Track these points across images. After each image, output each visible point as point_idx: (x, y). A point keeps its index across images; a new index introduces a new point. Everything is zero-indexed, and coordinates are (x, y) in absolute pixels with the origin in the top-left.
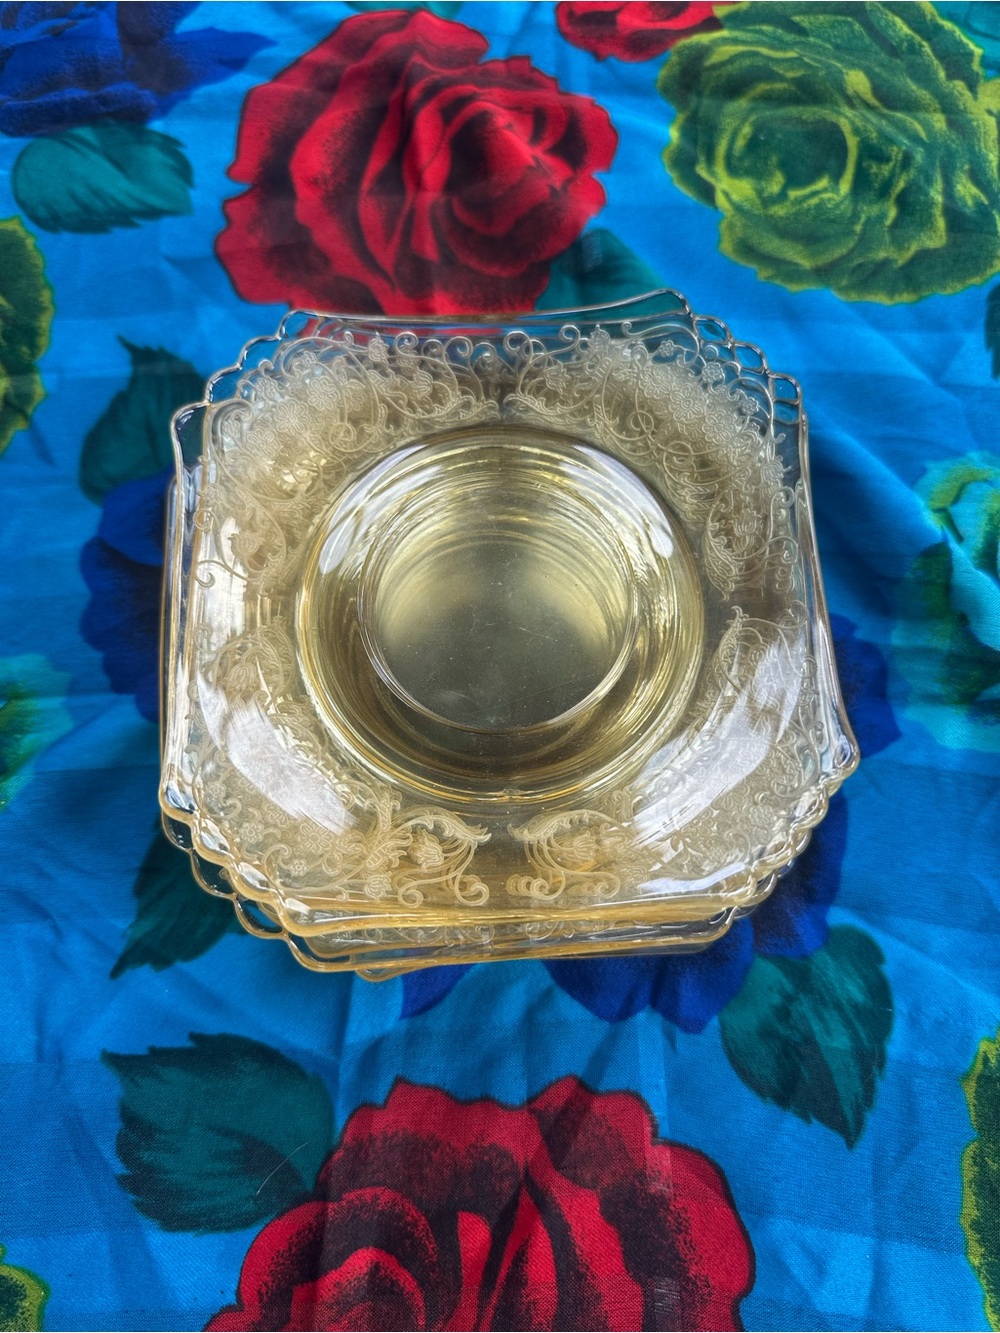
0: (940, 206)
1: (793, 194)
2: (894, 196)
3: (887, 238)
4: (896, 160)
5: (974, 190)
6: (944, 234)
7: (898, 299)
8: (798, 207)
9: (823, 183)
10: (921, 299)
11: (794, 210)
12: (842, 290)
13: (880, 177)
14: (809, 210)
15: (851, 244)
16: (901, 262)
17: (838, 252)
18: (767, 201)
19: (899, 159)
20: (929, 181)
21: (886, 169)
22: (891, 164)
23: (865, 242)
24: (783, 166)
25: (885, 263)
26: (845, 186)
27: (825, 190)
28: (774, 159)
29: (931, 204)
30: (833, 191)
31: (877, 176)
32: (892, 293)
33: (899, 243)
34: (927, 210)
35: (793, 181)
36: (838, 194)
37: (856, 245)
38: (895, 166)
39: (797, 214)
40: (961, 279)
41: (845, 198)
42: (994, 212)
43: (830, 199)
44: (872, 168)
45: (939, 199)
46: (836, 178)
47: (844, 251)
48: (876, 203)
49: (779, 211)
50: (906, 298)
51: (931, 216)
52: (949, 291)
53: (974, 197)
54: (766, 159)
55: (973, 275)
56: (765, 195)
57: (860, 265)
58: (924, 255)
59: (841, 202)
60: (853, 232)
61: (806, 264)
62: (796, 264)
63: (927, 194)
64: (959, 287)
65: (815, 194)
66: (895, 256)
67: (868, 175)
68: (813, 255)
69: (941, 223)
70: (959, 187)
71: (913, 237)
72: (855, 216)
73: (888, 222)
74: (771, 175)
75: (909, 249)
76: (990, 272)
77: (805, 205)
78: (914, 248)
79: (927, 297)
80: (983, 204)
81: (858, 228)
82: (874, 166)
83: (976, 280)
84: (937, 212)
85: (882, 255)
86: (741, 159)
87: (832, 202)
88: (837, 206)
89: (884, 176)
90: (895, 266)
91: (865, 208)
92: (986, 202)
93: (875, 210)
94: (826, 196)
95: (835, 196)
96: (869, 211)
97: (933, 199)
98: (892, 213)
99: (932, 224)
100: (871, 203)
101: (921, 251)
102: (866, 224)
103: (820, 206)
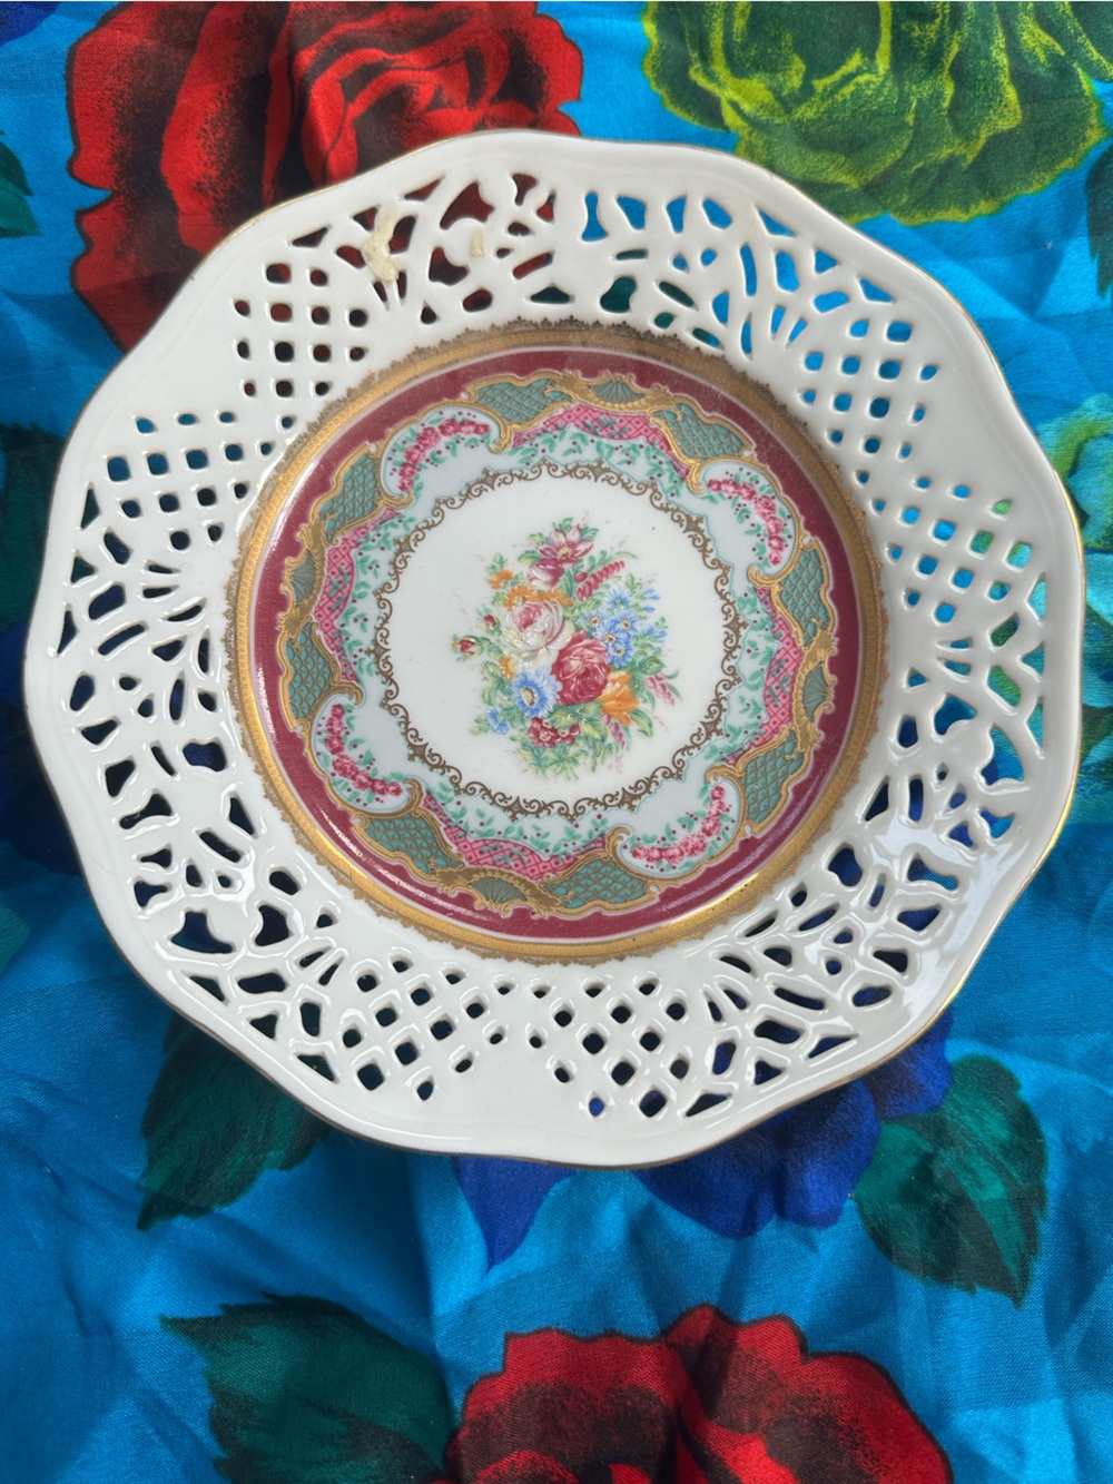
0: (1006, 70)
1: (820, 84)
2: (947, 66)
3: (949, 128)
4: (944, 15)
5: (1046, 39)
6: (1018, 106)
7: (974, 211)
8: (830, 102)
9: (855, 61)
10: (1003, 205)
11: (825, 105)
12: (901, 211)
13: (927, 43)
14: (845, 102)
15: (906, 144)
16: (970, 158)
17: (892, 157)
18: (787, 103)
19: (947, 11)
20: (988, 37)
21: (932, 30)
22: (938, 21)
23: (922, 138)
24: (800, 47)
25: (952, 162)
26: (883, 63)
27: (859, 72)
28: (788, 37)
29: (994, 71)
30: (869, 71)
31: (922, 42)
32: (965, 205)
33: (965, 132)
34: (992, 79)
35: (816, 68)
36: (876, 73)
37: (912, 142)
38: (942, 22)
39: (830, 111)
40: (1050, 166)
41: (886, 77)
42: (1075, 65)
43: (868, 83)
44: (914, 30)
45: (1003, 60)
46: (870, 52)
47: (899, 154)
48: (925, 78)
49: (807, 112)
50: (984, 207)
51: (998, 85)
52: (1037, 186)
53: (1046, 49)
54: (776, 40)
55: (1063, 158)
56: (785, 93)
57: (920, 170)
58: (999, 141)
59: (883, 85)
60: (905, 125)
61: (851, 182)
62: (839, 186)
63: (988, 57)
64: (1048, 178)
65: (848, 79)
66: (960, 151)
67: (911, 40)
68: (858, 170)
69: (1011, 94)
70: (1026, 36)
71: (980, 119)
72: (904, 100)
73: (946, 104)
74: (788, 62)
75: (978, 137)
76: (1083, 148)
77: (839, 97)
78: (984, 135)
79: (1011, 201)
80: (1058, 55)
81: (910, 119)
82: (917, 28)
83: (1068, 163)
84: (1005, 79)
85: (946, 152)
86: (744, 47)
87: (872, 86)
88: (878, 92)
89: (931, 40)
90: (965, 165)
91: (914, 87)
92: (1063, 53)
93: (926, 89)
94: (861, 79)
95: (874, 78)
96: (919, 92)
97: (997, 61)
98: (949, 90)
99: (1002, 96)
100: (920, 80)
101: (993, 136)
102: (917, 112)
103: (856, 95)
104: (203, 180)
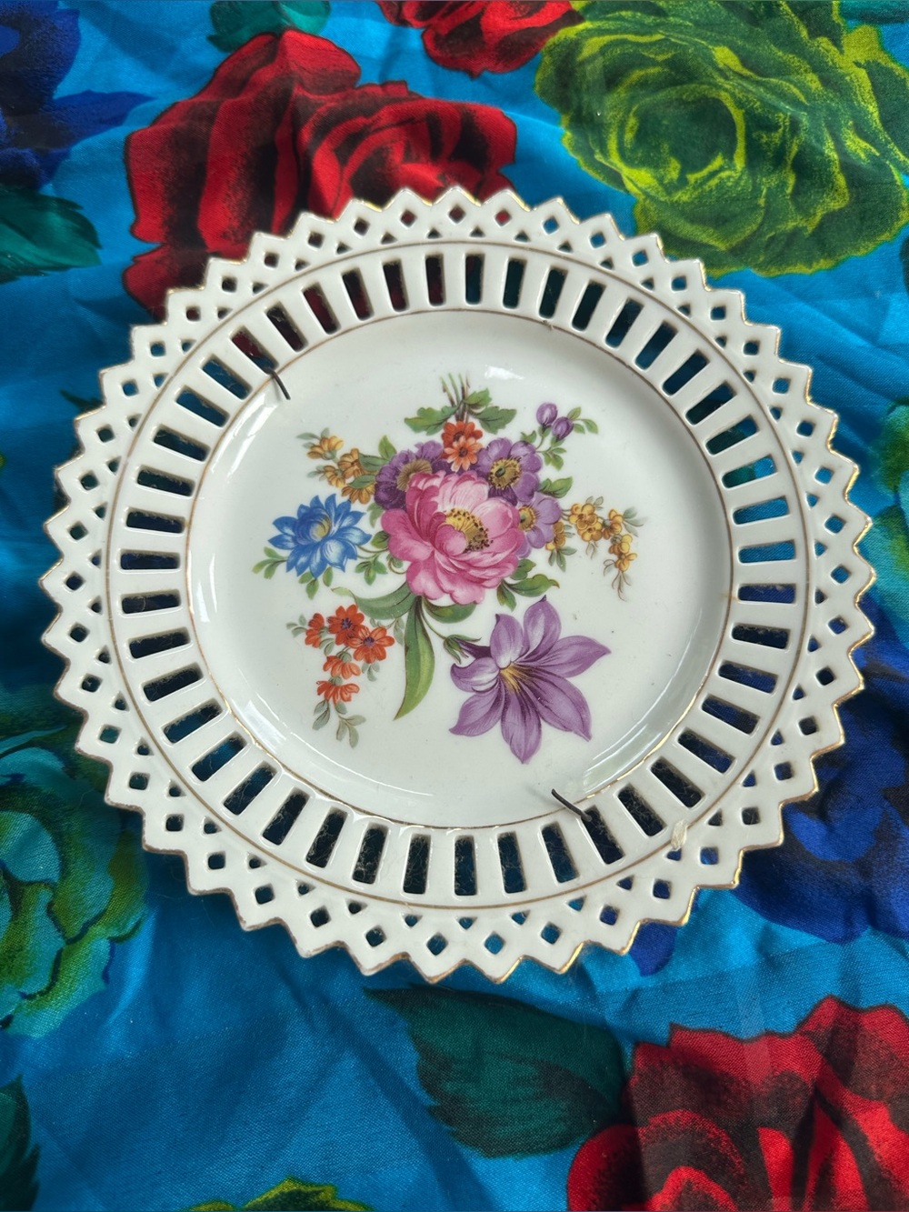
0: (837, 162)
1: (692, 178)
2: (790, 162)
3: (792, 208)
4: (785, 127)
5: (864, 144)
6: (846, 191)
7: (816, 266)
8: (700, 190)
9: (718, 162)
10: (838, 263)
11: (696, 193)
12: (760, 267)
13: (772, 146)
14: (711, 191)
15: (759, 220)
16: (810, 229)
17: (749, 229)
18: (670, 188)
19: (787, 124)
20: (820, 141)
21: (776, 137)
22: (781, 130)
23: (771, 215)
24: (675, 152)
25: (796, 232)
26: (740, 162)
27: (721, 169)
28: (666, 147)
29: (828, 162)
30: (729, 168)
31: (769, 146)
32: (809, 263)
33: (805, 211)
34: (826, 170)
35: (688, 166)
36: (735, 170)
37: (764, 219)
38: (784, 131)
39: (701, 197)
40: (871, 237)
41: (742, 173)
42: (888, 162)
43: (729, 178)
44: (762, 137)
45: (834, 155)
46: (729, 154)
47: (755, 227)
48: (773, 172)
49: (683, 196)
50: (823, 264)
51: (830, 175)
52: (863, 251)
53: (865, 151)
54: (657, 148)
55: (882, 232)
56: (666, 181)
57: (772, 238)
58: (830, 217)
59: (740, 178)
60: (757, 207)
61: (721, 246)
62: (711, 246)
63: (820, 154)
64: (871, 246)
65: (713, 174)
66: (802, 224)
67: (761, 145)
68: (725, 237)
69: (841, 181)
70: (848, 143)
71: (816, 201)
72: (756, 190)
73: (789, 190)
74: (666, 162)
75: (815, 214)
76: (897, 225)
77: (706, 188)
78: (820, 214)
79: (843, 261)
80: (875, 155)
81: (762, 202)
82: (765, 136)
83: (885, 237)
84: (836, 169)
85: (791, 225)
86: (633, 151)
87: (732, 180)
88: (737, 183)
89: (776, 144)
90: (806, 234)
91: (764, 180)
92: (878, 154)
93: (773, 181)
94: (724, 174)
95: (733, 173)
96: (768, 182)
97: (829, 156)
98: (791, 180)
99: (833, 183)
100: (768, 174)
101: (827, 214)
102: (767, 197)
103: (720, 186)
104: (228, 230)
